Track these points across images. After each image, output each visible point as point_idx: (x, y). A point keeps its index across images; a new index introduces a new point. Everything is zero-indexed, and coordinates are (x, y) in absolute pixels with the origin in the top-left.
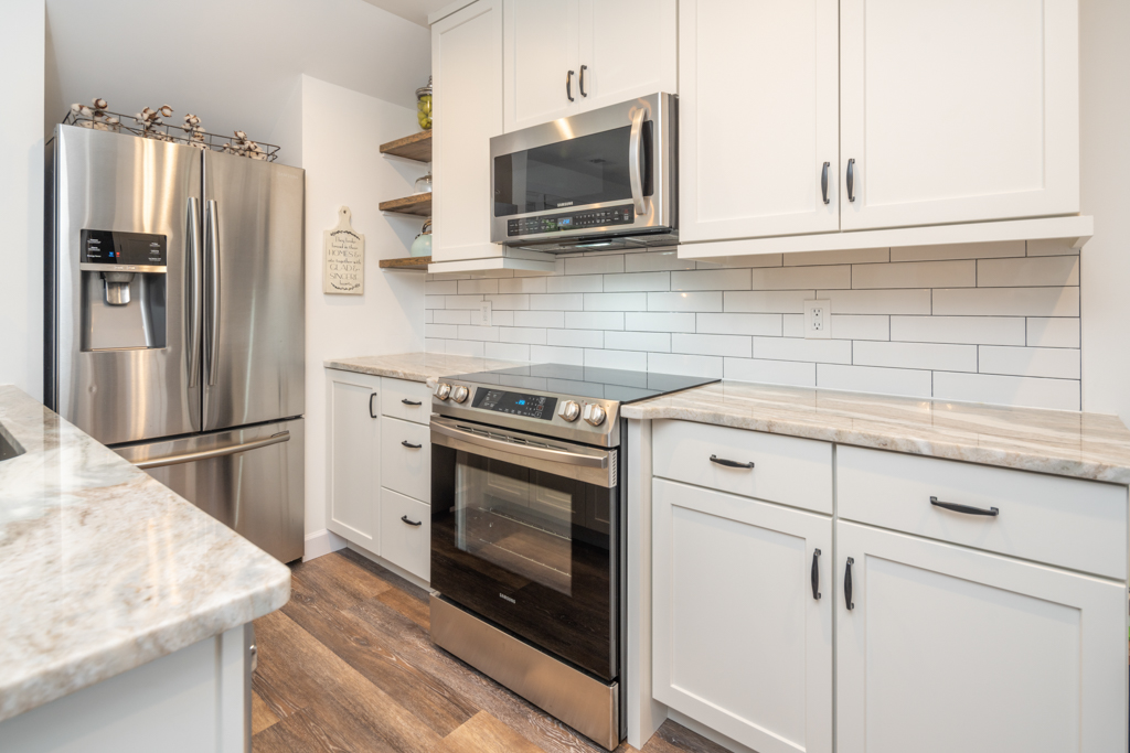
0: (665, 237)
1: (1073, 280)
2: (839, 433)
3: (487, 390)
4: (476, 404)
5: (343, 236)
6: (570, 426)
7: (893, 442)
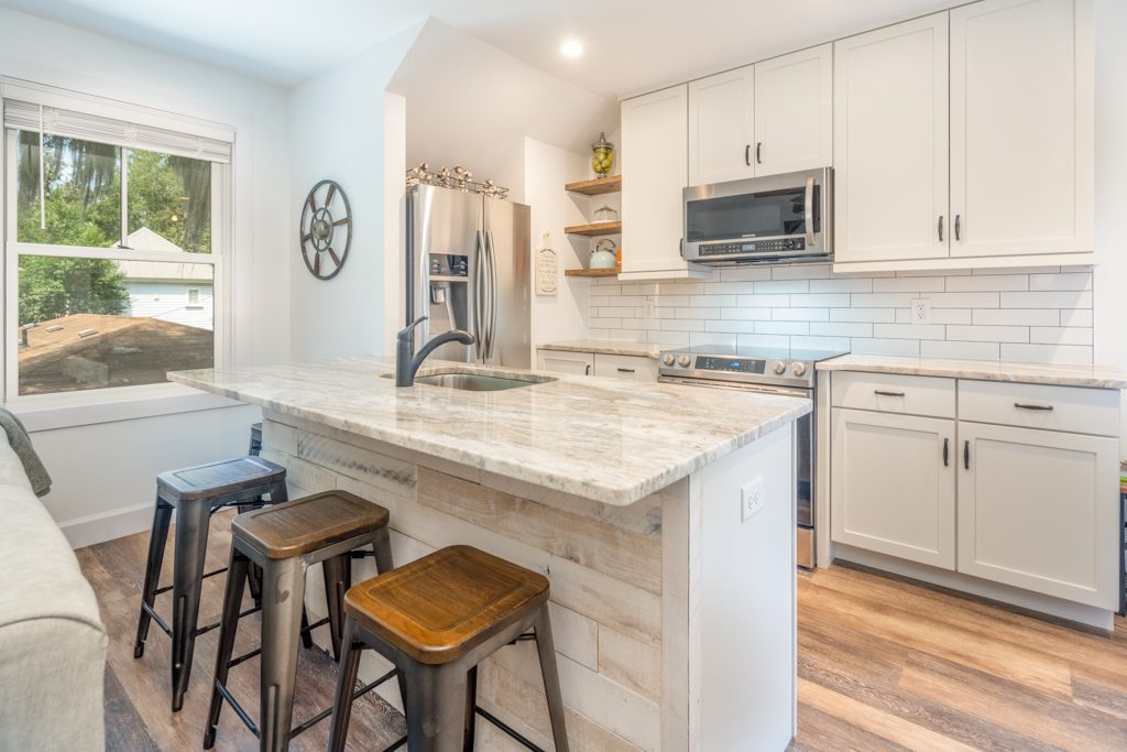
0: (826, 257)
1: (1089, 287)
2: (960, 373)
3: (705, 358)
4: (697, 366)
5: (547, 253)
6: (778, 376)
7: (993, 375)
